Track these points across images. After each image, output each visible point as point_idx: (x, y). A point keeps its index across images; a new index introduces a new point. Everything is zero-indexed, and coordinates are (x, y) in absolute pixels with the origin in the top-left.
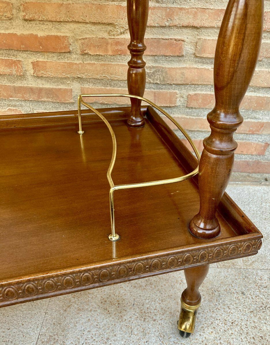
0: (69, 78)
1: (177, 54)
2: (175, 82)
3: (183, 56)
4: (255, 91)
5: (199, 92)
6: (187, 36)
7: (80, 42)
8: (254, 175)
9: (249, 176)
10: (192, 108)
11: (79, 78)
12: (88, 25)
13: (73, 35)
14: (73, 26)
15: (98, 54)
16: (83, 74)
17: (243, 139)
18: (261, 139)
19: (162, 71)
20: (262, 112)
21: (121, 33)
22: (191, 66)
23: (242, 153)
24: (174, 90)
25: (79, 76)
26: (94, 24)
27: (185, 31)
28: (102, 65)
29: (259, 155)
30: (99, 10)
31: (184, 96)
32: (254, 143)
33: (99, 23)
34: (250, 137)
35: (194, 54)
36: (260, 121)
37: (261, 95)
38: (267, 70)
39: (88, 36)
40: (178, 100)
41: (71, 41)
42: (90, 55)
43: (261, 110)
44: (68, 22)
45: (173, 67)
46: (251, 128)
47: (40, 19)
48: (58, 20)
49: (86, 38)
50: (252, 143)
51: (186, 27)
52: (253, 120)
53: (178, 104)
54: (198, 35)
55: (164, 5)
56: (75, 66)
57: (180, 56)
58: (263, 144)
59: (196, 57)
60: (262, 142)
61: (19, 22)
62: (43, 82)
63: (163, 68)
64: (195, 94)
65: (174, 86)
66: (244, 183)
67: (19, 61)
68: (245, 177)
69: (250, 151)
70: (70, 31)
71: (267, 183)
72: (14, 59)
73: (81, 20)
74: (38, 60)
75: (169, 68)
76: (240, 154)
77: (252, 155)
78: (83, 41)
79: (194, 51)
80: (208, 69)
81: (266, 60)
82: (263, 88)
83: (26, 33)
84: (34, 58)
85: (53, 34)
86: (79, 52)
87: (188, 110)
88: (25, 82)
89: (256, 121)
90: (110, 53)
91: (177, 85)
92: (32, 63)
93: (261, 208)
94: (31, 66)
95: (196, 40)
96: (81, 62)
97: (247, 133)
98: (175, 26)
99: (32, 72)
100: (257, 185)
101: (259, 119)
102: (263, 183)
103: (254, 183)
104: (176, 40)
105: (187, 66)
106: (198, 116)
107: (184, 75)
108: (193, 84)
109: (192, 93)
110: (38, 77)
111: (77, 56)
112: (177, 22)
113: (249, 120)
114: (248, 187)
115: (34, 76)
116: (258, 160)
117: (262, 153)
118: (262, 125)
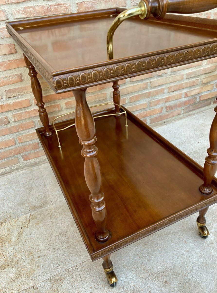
2: (124, 94)
3: (126, 83)
4: (154, 89)
5: (134, 95)
8: (160, 122)
9: (158, 123)
10: (132, 102)
15: (93, 91)
17: (153, 109)
20: (158, 95)
22: (129, 86)
23: (154, 114)
24: (124, 97)
28: (95, 96)
31: (129, 98)
32: (157, 109)
34: (156, 107)
35: (130, 81)
36: (158, 99)
37: (156, 89)
38: (157, 79)
40: (126, 101)
42: (90, 93)
45: (123, 88)
46: (155, 103)
53: (127, 102)
57: (124, 83)
58: (161, 108)
60: (160, 107)
62: (70, 110)
64: (133, 96)
65: (124, 95)
67: (59, 104)
68: (156, 124)
69: (157, 113)
71: (166, 124)
72: (57, 104)
74: (68, 101)
75: (121, 89)
79: (130, 80)
80: (136, 85)
82: (156, 86)
84: (66, 101)
87: (130, 104)
88: (62, 112)
89: (157, 100)
90: (98, 90)
91: (125, 95)
92: (65, 103)
93: (170, 134)
94: (65, 105)
97: (154, 105)
99: (65, 107)
100: (162, 126)
102: (164, 124)
103: (161, 125)
105: (128, 86)
106: (135, 105)
107: (127, 90)
108: (131, 93)
109: (131, 96)
110: (68, 108)
113: (154, 100)
114: (159, 128)
115: (66, 109)
116: (160, 115)
117: (161, 112)
118: (159, 101)
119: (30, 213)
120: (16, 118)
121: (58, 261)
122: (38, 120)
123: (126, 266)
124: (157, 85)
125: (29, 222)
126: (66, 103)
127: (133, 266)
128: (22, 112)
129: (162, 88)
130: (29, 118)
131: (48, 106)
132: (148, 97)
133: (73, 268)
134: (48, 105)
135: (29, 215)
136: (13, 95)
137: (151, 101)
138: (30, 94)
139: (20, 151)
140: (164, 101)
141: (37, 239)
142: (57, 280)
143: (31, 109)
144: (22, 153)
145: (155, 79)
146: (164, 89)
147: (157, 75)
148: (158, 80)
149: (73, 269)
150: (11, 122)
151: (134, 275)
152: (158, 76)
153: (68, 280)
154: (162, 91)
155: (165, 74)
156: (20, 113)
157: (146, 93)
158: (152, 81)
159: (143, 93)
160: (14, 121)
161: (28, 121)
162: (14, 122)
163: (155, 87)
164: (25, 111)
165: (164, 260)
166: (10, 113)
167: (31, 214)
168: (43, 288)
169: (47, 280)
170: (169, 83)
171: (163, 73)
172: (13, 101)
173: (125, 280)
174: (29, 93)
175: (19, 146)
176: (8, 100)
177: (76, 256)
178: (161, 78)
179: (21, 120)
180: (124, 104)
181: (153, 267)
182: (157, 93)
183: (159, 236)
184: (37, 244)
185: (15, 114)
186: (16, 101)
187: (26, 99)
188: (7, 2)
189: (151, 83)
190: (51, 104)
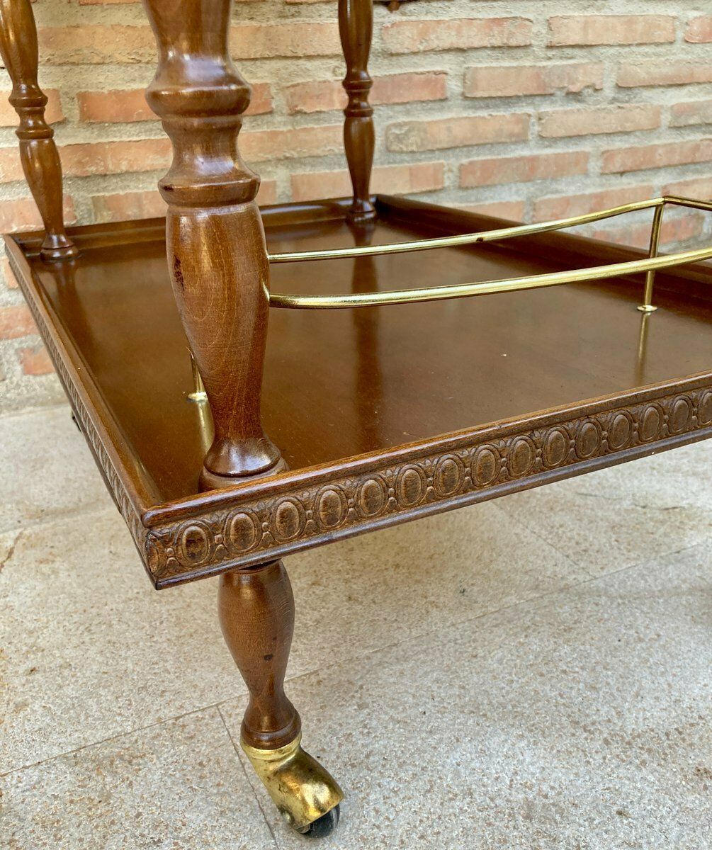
0: (269, 161)
1: (439, 96)
2: (439, 146)
3: (446, 99)
4: (550, 146)
5: (475, 158)
6: (448, 64)
7: (287, 92)
10: (468, 188)
11: (287, 158)
12: (301, 62)
13: (275, 80)
14: (276, 65)
15: (318, 109)
16: (293, 149)
19: (419, 130)
20: (564, 179)
22: (461, 116)
24: (439, 159)
25: (288, 155)
26: (310, 57)
27: (447, 57)
28: (324, 129)
31: (455, 169)
33: (318, 56)
35: (463, 94)
36: (564, 195)
37: (560, 151)
38: (562, 108)
39: (300, 80)
40: (446, 176)
41: (273, 91)
42: (306, 113)
43: (562, 175)
44: (269, 58)
45: (434, 119)
46: (554, 209)
48: (252, 57)
49: (298, 85)
51: (448, 50)
52: (554, 196)
53: (447, 183)
54: (464, 62)
55: (413, 18)
56: (280, 138)
57: (442, 100)
59: (466, 98)
63: (419, 123)
64: (471, 163)
65: (437, 152)
70: (272, 73)
73: (289, 54)
75: (428, 122)
78: (293, 90)
79: (462, 90)
80: (484, 118)
81: (559, 93)
82: (562, 138)
86: (286, 110)
87: (461, 193)
89: (559, 196)
91: (442, 150)
95: (462, 70)
96: (290, 127)
98: (432, 50)
101: (562, 192)
104: (435, 73)
105: (455, 114)
106: (477, 200)
107: (451, 132)
108: (465, 146)
109: (465, 161)
111: (283, 119)
112: (435, 44)
113: (549, 196)
118: (568, 201)
119: (20, 530)
121: (125, 688)
122: (91, 195)
123: (478, 708)
124: (562, 133)
125: (9, 557)
127: (514, 706)
129: (579, 149)
131: (135, 138)
132: (528, 179)
133: (200, 714)
134: (137, 135)
135: (13, 534)
137: (537, 197)
138: (65, 68)
139: (7, 327)
140: (587, 207)
141: (32, 609)
142: (112, 763)
145: (558, 108)
146: (586, 156)
147: (565, 91)
148: (566, 112)
149: (198, 719)
151: (523, 744)
152: (568, 94)
153: (170, 760)
154: (577, 164)
155: (596, 90)
157: (521, 159)
158: (546, 114)
159: (511, 155)
163: (555, 140)
167: (26, 533)
168: (27, 793)
169: (56, 758)
170: (607, 134)
171: (588, 87)
173: (475, 764)
174: (57, 60)
175: (7, 303)
177: (219, 669)
178: (578, 106)
180: (437, 187)
181: (618, 713)
182: (562, 168)
184: (30, 626)
189: (540, 119)
190: (150, 135)
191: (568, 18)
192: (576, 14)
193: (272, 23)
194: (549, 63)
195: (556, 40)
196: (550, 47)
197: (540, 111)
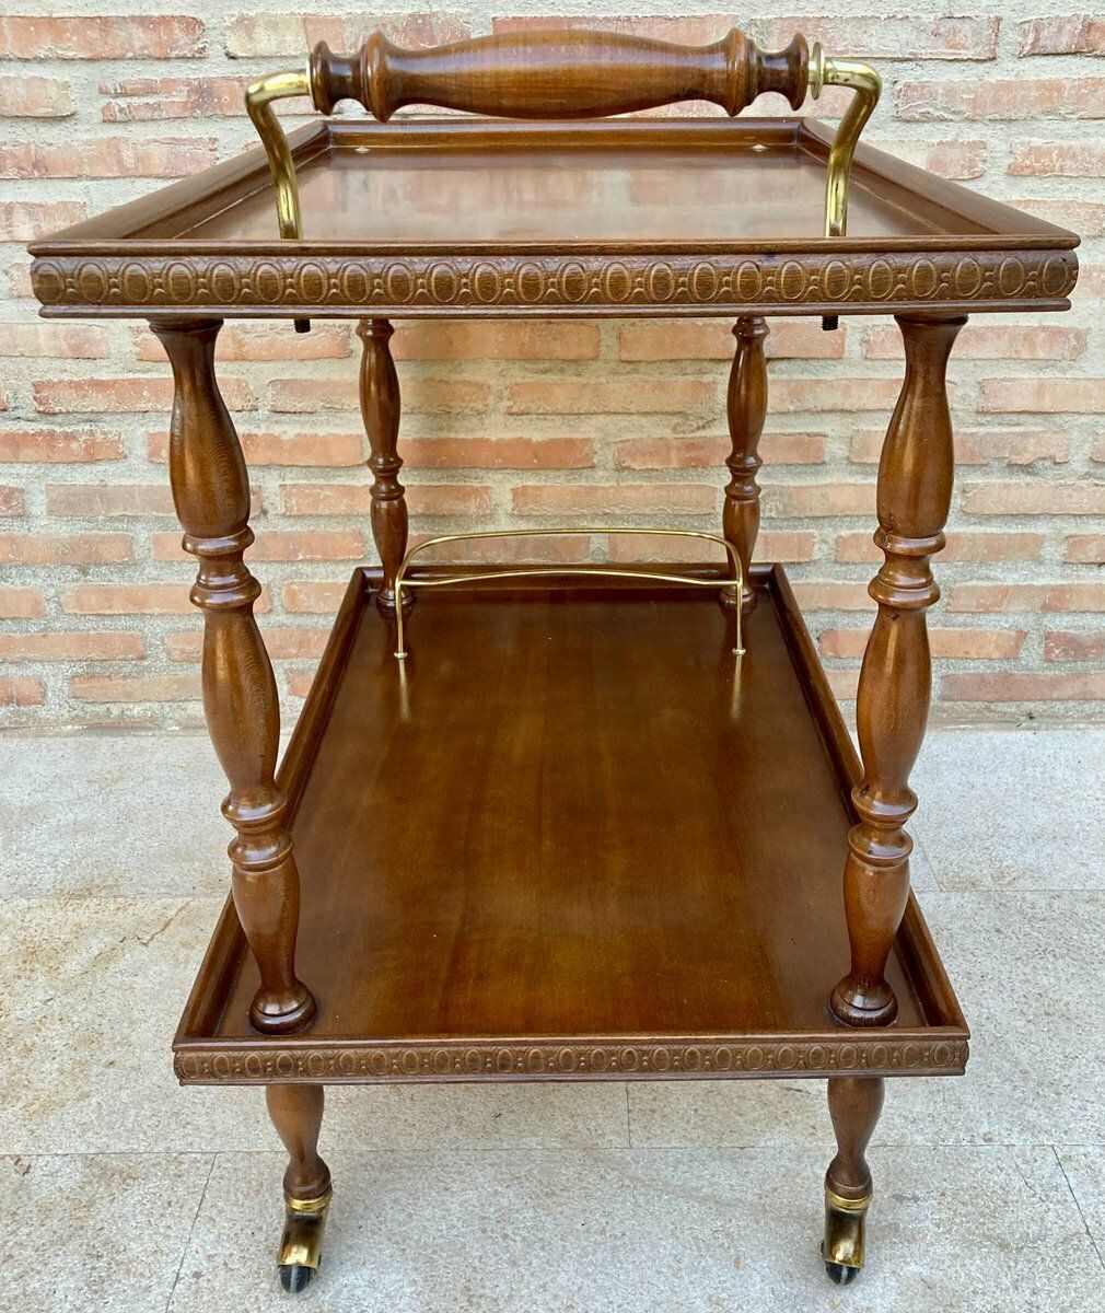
0: (585, 515)
1: (812, 460)
2: (809, 514)
3: (824, 463)
4: (980, 524)
5: (862, 531)
6: (831, 427)
7: (614, 447)
8: (1001, 707)
9: (987, 708)
10: (847, 563)
11: (606, 514)
12: (635, 417)
13: (601, 435)
14: (602, 419)
15: (650, 467)
16: (615, 506)
17: (966, 625)
18: (1007, 622)
19: (781, 494)
20: (1000, 564)
21: (698, 428)
22: (842, 482)
23: (968, 656)
24: (808, 528)
25: (607, 511)
26: (646, 414)
27: (827, 417)
28: (656, 488)
29: (1008, 659)
30: (657, 391)
31: (829, 540)
32: (991, 633)
33: (656, 412)
34: (983, 620)
35: (848, 457)
36: (1000, 583)
37: (994, 530)
38: (1001, 481)
39: (630, 436)
40: (816, 547)
41: (597, 446)
42: (634, 470)
43: (998, 560)
44: (596, 413)
45: (804, 484)
46: (982, 601)
47: (540, 412)
48: (575, 412)
49: (628, 440)
50: (987, 631)
51: (830, 411)
52: (981, 583)
53: (817, 555)
54: (853, 424)
55: (784, 377)
56: (600, 493)
57: (817, 464)
58: (1013, 634)
59: (852, 463)
60: (1010, 629)
61: (498, 418)
63: (783, 487)
64: (853, 536)
65: (806, 520)
66: (979, 726)
67: (486, 489)
68: (979, 712)
69: (985, 651)
70: (597, 429)
71: (1035, 725)
72: (476, 484)
73: (621, 410)
74: (525, 483)
75: (795, 487)
76: (962, 659)
77: (990, 659)
78: (621, 445)
79: (847, 454)
81: (996, 463)
82: (997, 516)
83: (508, 436)
84: (517, 482)
85: (563, 436)
86: (611, 465)
87: (838, 568)
88: (493, 525)
89: (989, 584)
90: (675, 464)
91: (813, 518)
92: (512, 490)
94: (509, 496)
95: (850, 433)
96: (614, 483)
97: (974, 610)
98: (807, 410)
99: (509, 507)
100: (1010, 729)
101: (997, 579)
102: (1024, 725)
103: (1004, 725)
104: (809, 435)
105: (834, 480)
107: (827, 499)
108: (847, 516)
109: (845, 533)
110: (519, 516)
111: (606, 474)
112: (810, 404)
113: (974, 582)
114: (989, 734)
115: (512, 515)
116: (1006, 670)
117: (1012, 655)
118: (1005, 592)
119: (189, 899)
120: (294, 502)
121: (164, 1109)
123: (404, 1241)
124: (1002, 510)
125: (163, 930)
126: (515, 491)
127: (435, 1252)
128: (322, 482)
129: (1026, 531)
130: (348, 516)
131: (436, 483)
132: (941, 560)
133: (199, 1156)
134: (439, 480)
135: (181, 902)
136: (299, 406)
137: (955, 582)
139: (281, 647)
140: (1037, 602)
141: (147, 997)
142: (113, 1175)
143: (362, 479)
144: (289, 661)
145: (993, 480)
146: (1039, 541)
147: (1006, 461)
148: (1006, 486)
149: (196, 1161)
150: (271, 512)
151: (408, 1290)
152: (1010, 465)
153: (151, 1190)
154: (1029, 550)
155: (1056, 463)
156: (314, 486)
158: (975, 486)
160: (283, 512)
161: (340, 529)
162: (284, 515)
163: (988, 518)
164: (335, 483)
165: (580, 1289)
166: (275, 473)
167: (192, 903)
168: (45, 1178)
169: (79, 1155)
170: (1075, 515)
171: (1044, 459)
172: (297, 430)
173: (358, 1292)
175: (283, 625)
176: (276, 422)
177: (241, 1118)
178: (1029, 479)
179: (311, 515)
180: (801, 560)
181: (510, 1296)
182: (997, 550)
183: (635, 1186)
184: (136, 1015)
185: (294, 486)
186: (308, 430)
187: (349, 432)
188: (351, 48)
189: (964, 492)
190: (452, 481)
191: (1012, 380)
192: (1026, 376)
193: (603, 379)
194: (982, 430)
195: (990, 405)
196: (982, 412)
197: (965, 482)
